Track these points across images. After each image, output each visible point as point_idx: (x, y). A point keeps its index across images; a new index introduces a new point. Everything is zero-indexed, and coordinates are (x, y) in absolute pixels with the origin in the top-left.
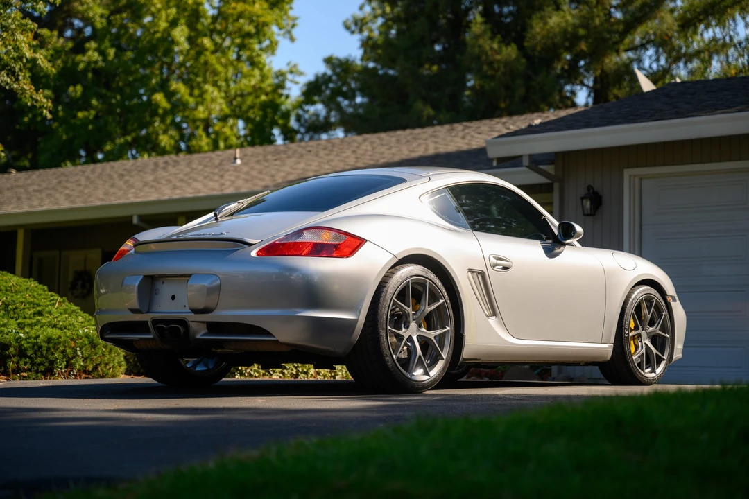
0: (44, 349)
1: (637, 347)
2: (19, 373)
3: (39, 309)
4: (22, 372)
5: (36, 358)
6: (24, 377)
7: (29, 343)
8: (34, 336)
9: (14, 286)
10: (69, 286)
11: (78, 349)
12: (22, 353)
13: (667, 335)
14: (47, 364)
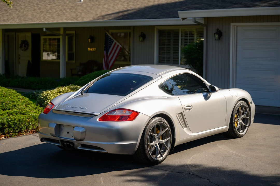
0: (18, 124)
1: (237, 124)
2: (9, 134)
3: (15, 103)
4: (10, 133)
5: (15, 127)
6: (11, 135)
7: (12, 122)
8: (14, 119)
9: (4, 93)
10: (20, 46)
11: (30, 122)
12: (10, 126)
13: (249, 117)
14: (19, 129)
